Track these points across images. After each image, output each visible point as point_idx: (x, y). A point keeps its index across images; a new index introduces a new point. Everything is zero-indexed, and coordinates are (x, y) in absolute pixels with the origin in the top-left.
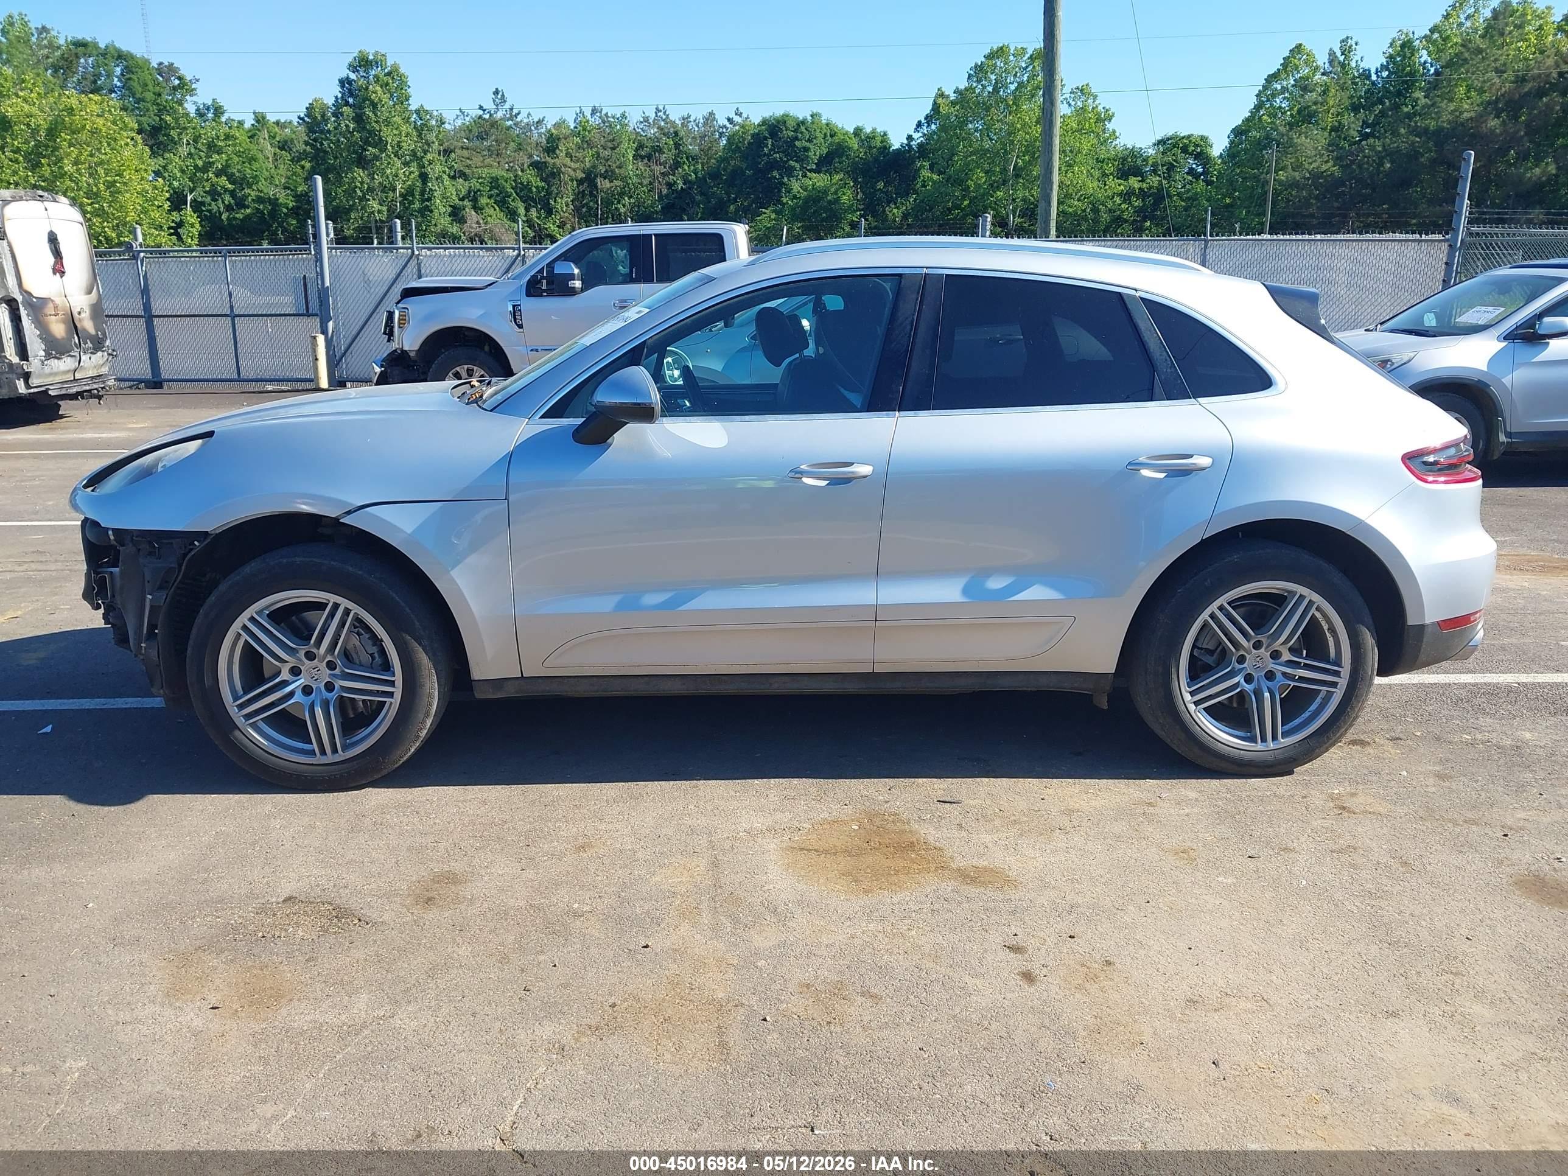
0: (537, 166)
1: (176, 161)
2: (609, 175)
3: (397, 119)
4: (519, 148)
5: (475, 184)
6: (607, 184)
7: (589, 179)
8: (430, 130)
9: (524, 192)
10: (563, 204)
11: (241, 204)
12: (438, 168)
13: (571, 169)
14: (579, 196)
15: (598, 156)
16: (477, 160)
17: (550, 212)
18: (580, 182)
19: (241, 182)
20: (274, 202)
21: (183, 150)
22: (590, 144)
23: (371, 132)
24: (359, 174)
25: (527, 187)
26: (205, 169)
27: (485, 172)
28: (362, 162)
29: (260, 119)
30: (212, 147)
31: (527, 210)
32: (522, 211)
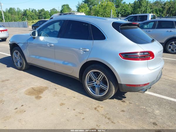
0: (162, 7)
1: (119, 9)
2: (173, 8)
3: (144, 2)
4: (161, 5)
5: (153, 10)
6: (172, 9)
7: (170, 8)
8: (148, 3)
9: (160, 11)
10: (165, 12)
11: (125, 13)
12: (148, 8)
13: (167, 7)
14: (167, 11)
15: (171, 5)
16: (154, 7)
17: (163, 13)
18: (168, 9)
19: (126, 11)
20: (129, 13)
21: (120, 7)
22: (171, 4)
23: (141, 4)
24: (138, 9)
25: (160, 10)
26: (122, 9)
27: (155, 8)
28: (139, 8)
29: (130, 3)
30: (123, 7)
31: (160, 13)
32: (159, 13)
